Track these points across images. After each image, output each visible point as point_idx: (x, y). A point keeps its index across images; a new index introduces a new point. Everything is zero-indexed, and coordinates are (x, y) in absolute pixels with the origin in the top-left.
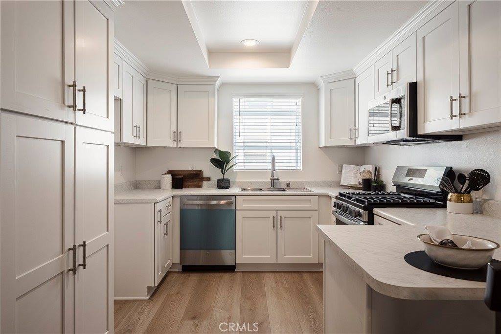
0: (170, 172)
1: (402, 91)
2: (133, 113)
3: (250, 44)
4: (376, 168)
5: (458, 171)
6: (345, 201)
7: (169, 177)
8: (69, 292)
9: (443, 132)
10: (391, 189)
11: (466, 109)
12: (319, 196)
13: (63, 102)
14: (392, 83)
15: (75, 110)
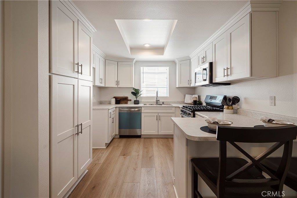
0: (114, 97)
1: (207, 66)
2: (100, 74)
3: (147, 46)
4: (199, 96)
5: (228, 97)
6: (185, 109)
7: (114, 99)
8: (76, 142)
9: (222, 82)
10: (204, 104)
11: (229, 73)
12: (175, 107)
13: (74, 70)
14: (204, 62)
15: (78, 73)
